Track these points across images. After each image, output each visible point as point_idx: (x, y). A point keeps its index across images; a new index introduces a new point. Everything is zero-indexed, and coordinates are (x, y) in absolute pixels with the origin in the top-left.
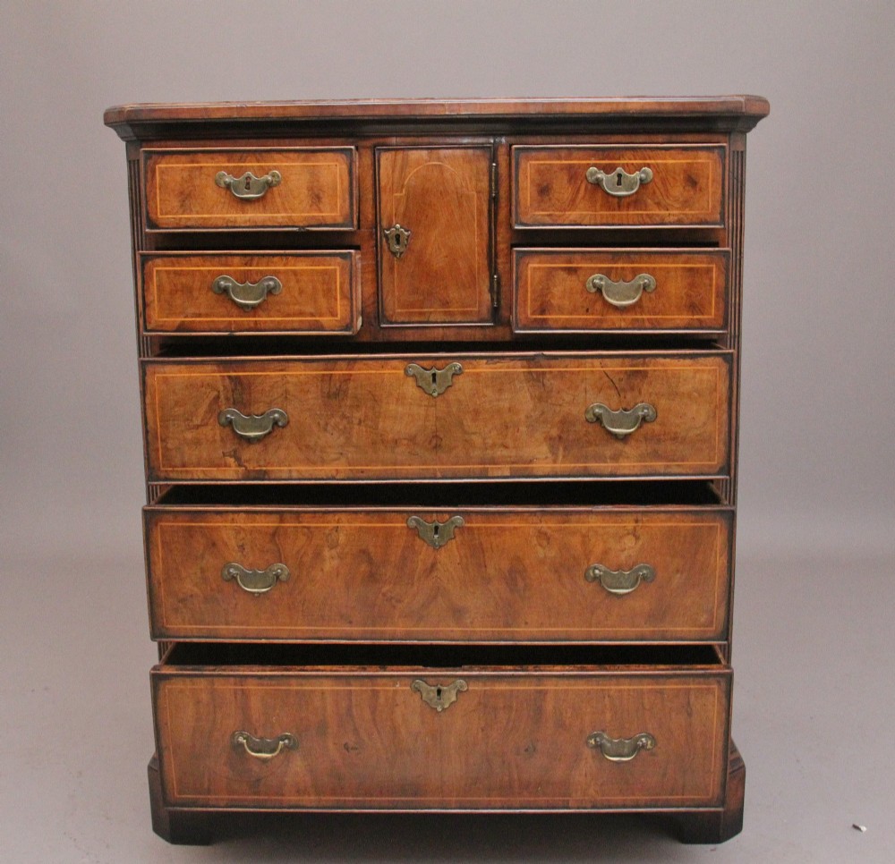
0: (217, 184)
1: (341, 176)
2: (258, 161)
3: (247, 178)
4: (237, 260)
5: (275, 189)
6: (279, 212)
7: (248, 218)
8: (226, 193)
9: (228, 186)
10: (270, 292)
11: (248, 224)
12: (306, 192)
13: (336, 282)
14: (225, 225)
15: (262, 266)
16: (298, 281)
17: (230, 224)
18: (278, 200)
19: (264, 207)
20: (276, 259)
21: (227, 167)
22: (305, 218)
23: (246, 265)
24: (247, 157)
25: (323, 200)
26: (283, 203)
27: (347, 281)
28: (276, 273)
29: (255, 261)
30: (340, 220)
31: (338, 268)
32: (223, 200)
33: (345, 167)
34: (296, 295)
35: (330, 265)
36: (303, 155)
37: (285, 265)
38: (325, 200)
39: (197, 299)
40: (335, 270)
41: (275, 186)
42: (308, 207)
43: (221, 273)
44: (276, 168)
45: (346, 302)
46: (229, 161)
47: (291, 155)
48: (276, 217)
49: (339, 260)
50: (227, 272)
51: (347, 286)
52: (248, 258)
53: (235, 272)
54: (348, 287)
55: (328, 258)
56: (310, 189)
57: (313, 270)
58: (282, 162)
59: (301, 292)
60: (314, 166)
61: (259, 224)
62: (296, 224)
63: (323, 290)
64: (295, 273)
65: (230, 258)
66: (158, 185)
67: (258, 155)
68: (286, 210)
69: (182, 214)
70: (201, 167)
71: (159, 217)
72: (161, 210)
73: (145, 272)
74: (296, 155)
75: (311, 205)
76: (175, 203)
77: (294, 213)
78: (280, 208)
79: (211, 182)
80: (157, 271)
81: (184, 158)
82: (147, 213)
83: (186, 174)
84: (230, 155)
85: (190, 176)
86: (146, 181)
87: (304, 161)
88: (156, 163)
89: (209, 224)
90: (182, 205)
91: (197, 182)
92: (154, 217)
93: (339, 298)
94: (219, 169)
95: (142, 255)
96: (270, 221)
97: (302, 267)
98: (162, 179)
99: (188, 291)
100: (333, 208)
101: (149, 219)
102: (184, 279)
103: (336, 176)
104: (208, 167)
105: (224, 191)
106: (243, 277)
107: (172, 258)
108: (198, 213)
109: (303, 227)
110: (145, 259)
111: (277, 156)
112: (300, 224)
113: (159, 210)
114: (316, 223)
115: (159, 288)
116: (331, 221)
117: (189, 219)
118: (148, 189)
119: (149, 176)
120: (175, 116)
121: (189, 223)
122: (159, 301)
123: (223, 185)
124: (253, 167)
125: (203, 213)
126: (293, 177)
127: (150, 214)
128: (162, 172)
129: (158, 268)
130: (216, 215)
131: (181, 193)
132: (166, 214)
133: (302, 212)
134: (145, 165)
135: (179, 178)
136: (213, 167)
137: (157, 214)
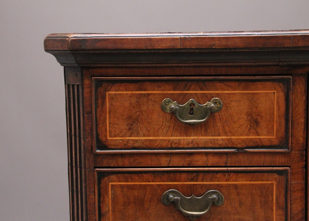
0: (163, 109)
1: (278, 103)
2: (201, 90)
3: (190, 105)
4: (184, 176)
5: (216, 114)
6: (220, 136)
7: (191, 141)
8: (171, 118)
9: (173, 113)
10: (214, 203)
11: (191, 146)
12: (245, 117)
13: (272, 195)
14: (169, 146)
15: (207, 181)
16: (238, 194)
17: (174, 146)
18: (219, 124)
19: (206, 130)
20: (219, 175)
21: (172, 94)
22: (243, 140)
23: (192, 180)
24: (191, 86)
25: (261, 124)
26: (224, 127)
27: (283, 193)
28: (218, 187)
29: (200, 178)
30: (276, 142)
31: (275, 183)
32: (168, 124)
33: (282, 95)
34: (236, 206)
35: (268, 180)
36: (244, 84)
37: (227, 180)
38: (263, 124)
39: (147, 210)
40: (272, 185)
41: (217, 111)
42: (247, 130)
43: (170, 187)
44: (218, 95)
45: (281, 212)
46: (174, 90)
47: (232, 84)
48: (217, 139)
49: (276, 176)
50: (175, 187)
51: (282, 199)
52: (195, 174)
53: (182, 186)
54: (284, 199)
55: (266, 174)
56: (249, 114)
57: (253, 184)
58: (224, 90)
59: (241, 204)
60: (253, 94)
61: (201, 146)
62: (235, 146)
63: (261, 202)
64: (236, 186)
65: (178, 175)
66: (108, 111)
67: (202, 84)
68: (226, 134)
69: (130, 136)
70: (149, 94)
71: (109, 138)
72: (110, 132)
73: (102, 186)
74: (237, 83)
75: (249, 130)
76: (124, 126)
77: (234, 135)
78: (221, 131)
79: (157, 108)
80: (112, 185)
81: (132, 86)
82: (98, 135)
83: (134, 100)
84: (175, 83)
85: (137, 102)
86: (97, 106)
87: (244, 89)
88: (106, 90)
89: (155, 145)
90: (130, 129)
91: (144, 108)
92: (104, 139)
93: (275, 208)
94: (165, 96)
95: (99, 172)
96: (211, 143)
97: (241, 182)
98: (111, 105)
99: (140, 203)
100: (270, 133)
101: (99, 141)
102: (136, 193)
103: (273, 103)
104: (155, 94)
105: (168, 117)
106: (190, 190)
107: (127, 175)
108: (144, 136)
109: (242, 148)
110: (102, 175)
111: (218, 84)
112: (239, 146)
113: (108, 133)
114: (254, 145)
115: (113, 200)
116: (268, 143)
117: (136, 141)
118: (98, 114)
119: (100, 102)
120: (119, 46)
121: (136, 145)
122: (114, 211)
123: (168, 111)
124: (196, 94)
125: (149, 136)
126: (234, 104)
127: (100, 137)
128: (112, 98)
129: (113, 183)
130: (161, 138)
131: (129, 117)
132: (115, 136)
133: (241, 135)
134: (96, 91)
135: (127, 104)
136: (160, 94)
137: (106, 136)
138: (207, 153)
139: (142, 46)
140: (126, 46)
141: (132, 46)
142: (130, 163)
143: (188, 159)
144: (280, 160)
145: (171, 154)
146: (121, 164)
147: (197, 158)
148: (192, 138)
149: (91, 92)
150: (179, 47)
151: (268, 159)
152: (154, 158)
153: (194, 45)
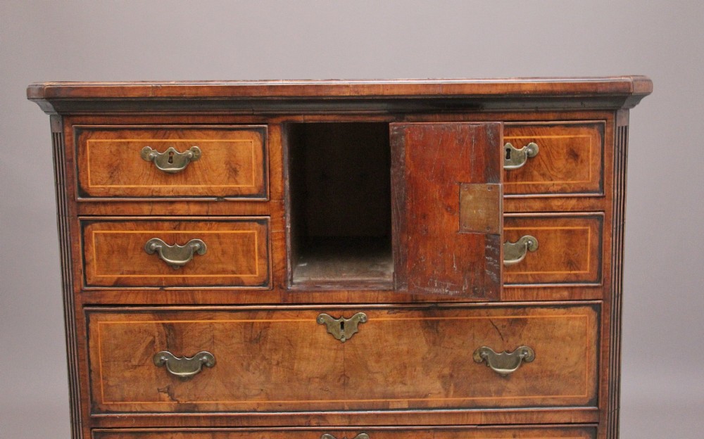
0: (143, 157)
1: (255, 152)
2: (180, 138)
3: (170, 153)
4: (166, 224)
5: (196, 162)
6: (199, 184)
7: (171, 189)
8: (151, 166)
9: (152, 161)
10: (196, 253)
11: (171, 194)
12: (224, 165)
13: (254, 244)
14: (150, 194)
15: (189, 230)
16: (221, 243)
17: (155, 194)
18: (199, 173)
19: (186, 179)
20: (201, 224)
21: (152, 142)
22: (223, 189)
23: (175, 229)
24: (170, 134)
25: (240, 173)
26: (203, 176)
27: (264, 243)
28: (201, 236)
29: (182, 227)
30: (255, 191)
31: (256, 232)
32: (148, 172)
33: (259, 144)
34: (220, 255)
35: (249, 229)
36: (221, 133)
37: (209, 229)
38: (241, 173)
39: (132, 258)
40: (253, 234)
41: (196, 160)
42: (226, 178)
43: (152, 236)
44: (196, 144)
45: (263, 261)
46: (153, 138)
47: (210, 132)
48: (197, 188)
49: (257, 225)
50: (158, 236)
51: (264, 247)
52: (177, 223)
53: (165, 235)
54: (265, 249)
55: (247, 223)
56: (228, 163)
57: (234, 234)
58: (202, 138)
59: (224, 253)
60: (231, 142)
61: (181, 194)
62: (215, 195)
63: (243, 251)
64: (218, 236)
65: (161, 223)
66: (88, 158)
67: (180, 132)
68: (205, 182)
69: (111, 184)
70: (128, 142)
71: (90, 186)
72: (91, 180)
73: (85, 234)
74: (215, 132)
75: (229, 178)
76: (104, 174)
77: (213, 184)
78: (200, 180)
79: (137, 156)
80: (96, 234)
81: (112, 134)
82: (79, 183)
83: (114, 149)
84: (155, 132)
85: (118, 150)
86: (78, 154)
87: (222, 138)
88: (86, 138)
89: (136, 193)
90: (111, 177)
91: (125, 156)
92: (85, 187)
93: (257, 257)
94: (145, 144)
95: (81, 220)
96: (191, 191)
97: (224, 231)
98: (92, 153)
99: (123, 251)
100: (249, 180)
101: (80, 188)
102: (119, 241)
103: (250, 152)
104: (134, 142)
105: (149, 165)
106: (172, 240)
107: (109, 223)
108: (125, 184)
109: (222, 197)
110: (85, 223)
111: (197, 133)
112: (219, 195)
113: (89, 181)
114: (233, 194)
115: (97, 248)
116: (247, 192)
117: (118, 189)
118: (79, 162)
119: (80, 150)
120: (93, 94)
121: (117, 193)
122: (98, 260)
123: (148, 160)
124: (175, 143)
125: (130, 184)
126: (212, 152)
127: (82, 185)
128: (92, 146)
129: (96, 231)
130: (142, 186)
131: (110, 165)
132: (97, 184)
133: (220, 183)
134: (77, 139)
135: (107, 152)
136: (139, 142)
137: (87, 184)
138: (188, 202)
139: (115, 94)
140: (100, 94)
141: (105, 95)
142: (113, 212)
143: (170, 208)
144: (260, 209)
145: (153, 202)
146: (104, 213)
147: (178, 206)
148: (172, 186)
149: (71, 140)
150: (150, 95)
151: (249, 208)
152: (136, 206)
153: (165, 93)
